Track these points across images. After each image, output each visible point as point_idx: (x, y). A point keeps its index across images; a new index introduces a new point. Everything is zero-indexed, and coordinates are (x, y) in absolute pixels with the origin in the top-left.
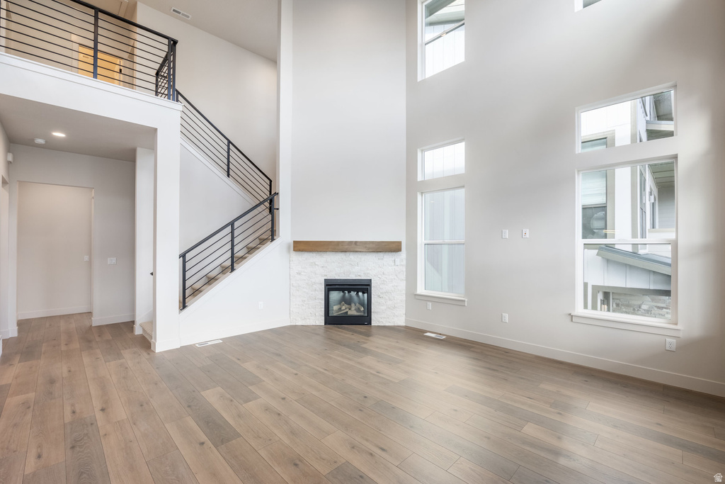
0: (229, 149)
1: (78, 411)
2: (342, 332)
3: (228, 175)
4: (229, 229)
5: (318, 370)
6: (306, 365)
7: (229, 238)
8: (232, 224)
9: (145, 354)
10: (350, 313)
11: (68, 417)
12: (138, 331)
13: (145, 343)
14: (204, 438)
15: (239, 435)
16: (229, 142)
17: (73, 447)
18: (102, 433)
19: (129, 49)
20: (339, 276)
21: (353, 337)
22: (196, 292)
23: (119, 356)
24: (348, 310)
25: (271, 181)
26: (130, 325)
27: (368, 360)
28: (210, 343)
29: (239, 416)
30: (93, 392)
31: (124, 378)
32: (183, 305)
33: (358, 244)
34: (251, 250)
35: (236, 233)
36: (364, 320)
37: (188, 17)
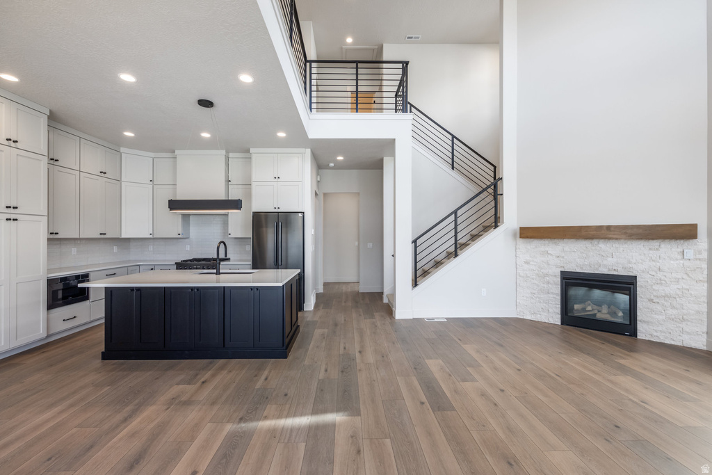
0: (453, 143)
1: (347, 348)
2: (585, 337)
3: (453, 168)
4: (452, 217)
5: (546, 373)
6: (532, 364)
7: (452, 225)
8: (455, 212)
9: (388, 319)
10: (600, 316)
11: (342, 351)
12: (385, 301)
13: (389, 310)
14: (424, 399)
15: (454, 409)
16: (454, 137)
17: (342, 372)
18: (358, 368)
19: (378, 83)
20: (582, 268)
21: (603, 347)
22: (426, 273)
23: (372, 317)
24: (596, 312)
25: (495, 167)
26: (380, 295)
27: (625, 380)
28: (436, 320)
29: (456, 391)
30: (355, 337)
31: (374, 333)
32: (415, 284)
33: (612, 229)
34: (474, 237)
35: (459, 221)
36: (625, 329)
37: (418, 38)
